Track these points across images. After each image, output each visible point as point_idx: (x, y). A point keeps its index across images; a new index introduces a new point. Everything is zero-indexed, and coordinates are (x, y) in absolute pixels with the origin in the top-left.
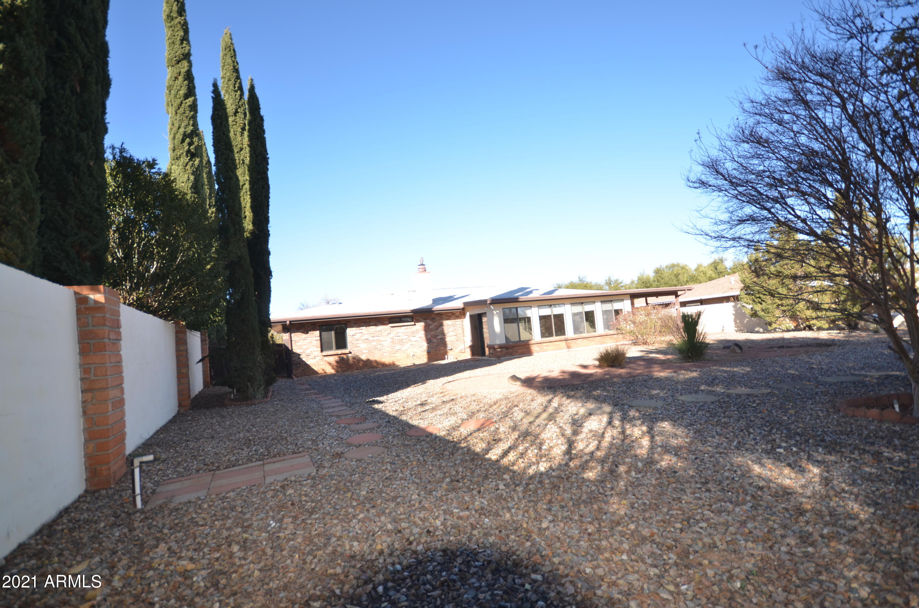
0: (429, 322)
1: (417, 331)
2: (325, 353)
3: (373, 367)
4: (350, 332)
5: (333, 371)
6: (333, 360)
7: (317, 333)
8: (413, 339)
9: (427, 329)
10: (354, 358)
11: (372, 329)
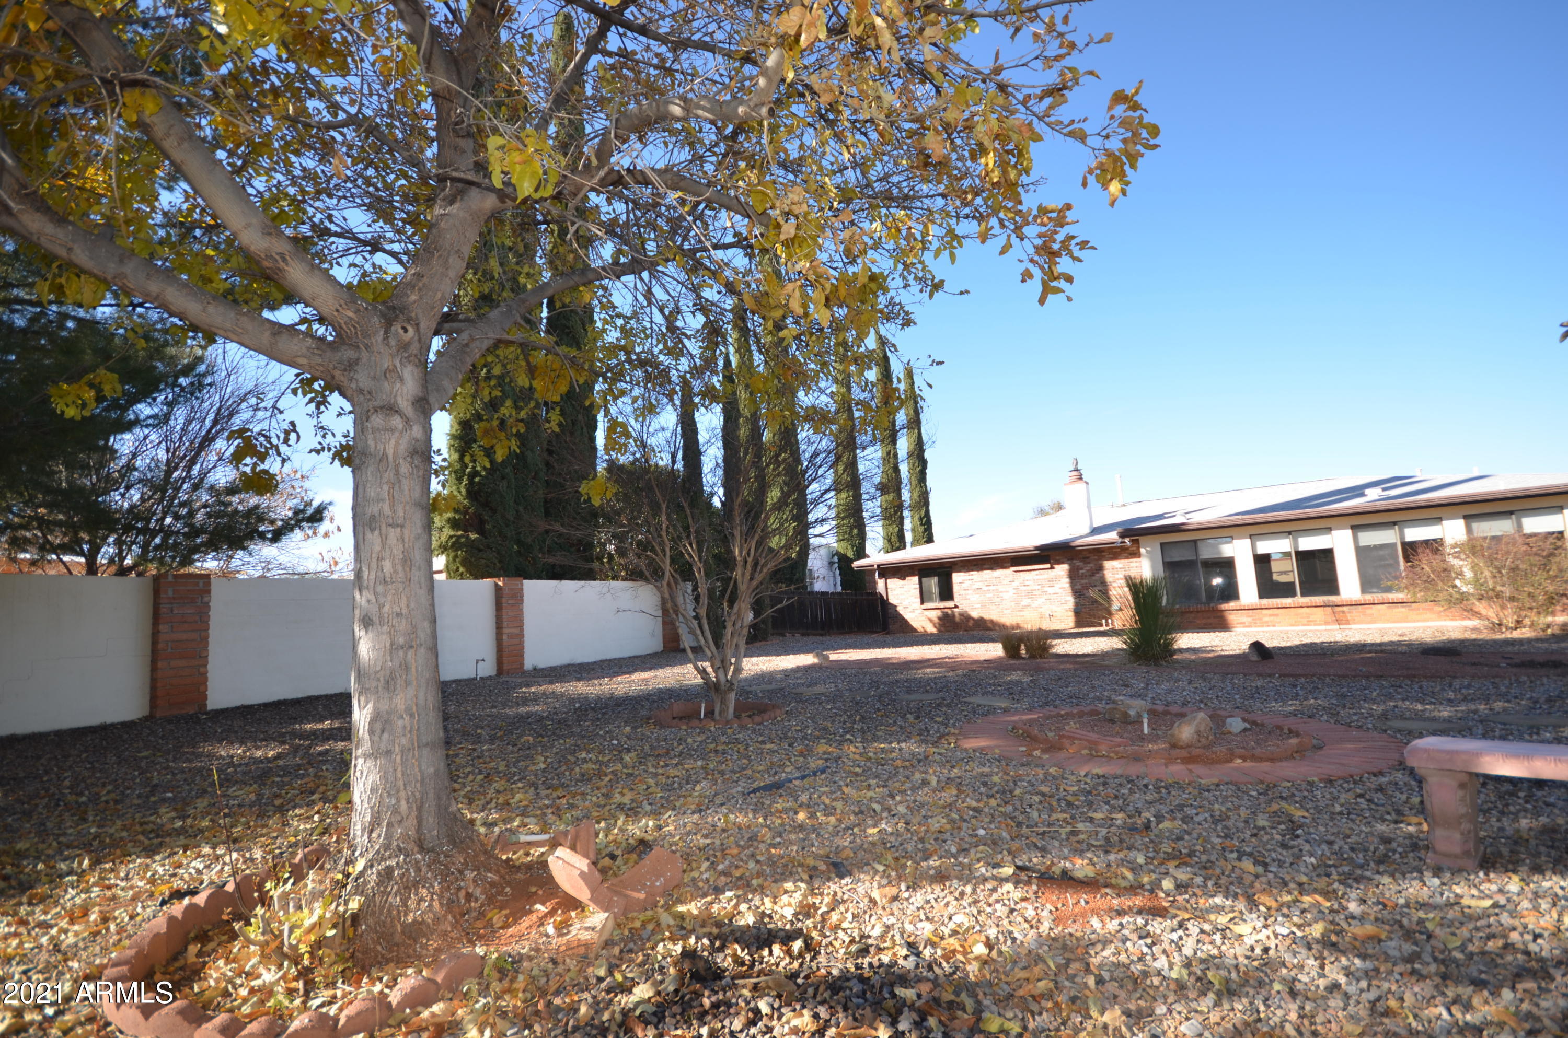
0: (1078, 563)
1: (1057, 579)
2: (926, 605)
3: (989, 629)
4: (958, 578)
5: (934, 631)
6: (935, 615)
7: (916, 579)
8: (1050, 590)
9: (1073, 576)
10: (961, 615)
11: (987, 574)
